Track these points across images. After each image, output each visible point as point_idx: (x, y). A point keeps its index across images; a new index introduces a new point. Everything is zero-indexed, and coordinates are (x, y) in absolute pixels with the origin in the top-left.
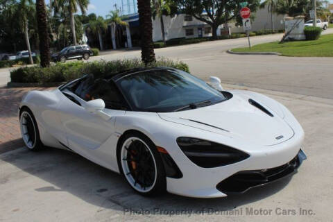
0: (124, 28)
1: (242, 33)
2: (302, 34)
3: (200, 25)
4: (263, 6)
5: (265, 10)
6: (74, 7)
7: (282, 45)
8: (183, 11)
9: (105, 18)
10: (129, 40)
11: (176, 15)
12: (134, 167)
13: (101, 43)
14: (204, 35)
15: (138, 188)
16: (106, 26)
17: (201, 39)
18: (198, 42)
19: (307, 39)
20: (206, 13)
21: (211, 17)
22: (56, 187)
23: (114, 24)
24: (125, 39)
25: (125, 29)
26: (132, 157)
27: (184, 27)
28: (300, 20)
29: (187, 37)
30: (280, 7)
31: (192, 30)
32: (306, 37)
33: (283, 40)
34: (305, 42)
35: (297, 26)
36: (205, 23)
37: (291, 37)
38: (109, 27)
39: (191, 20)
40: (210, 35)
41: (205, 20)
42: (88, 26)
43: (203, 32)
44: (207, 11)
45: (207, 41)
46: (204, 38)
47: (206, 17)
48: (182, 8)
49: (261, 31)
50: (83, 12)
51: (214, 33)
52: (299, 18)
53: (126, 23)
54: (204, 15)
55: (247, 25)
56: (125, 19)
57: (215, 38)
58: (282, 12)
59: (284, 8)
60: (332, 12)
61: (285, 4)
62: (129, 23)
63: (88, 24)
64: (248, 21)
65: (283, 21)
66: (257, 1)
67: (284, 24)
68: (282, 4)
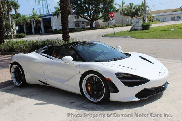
1: (107, 26)
2: (141, 27)
3: (83, 21)
4: (117, 11)
5: (119, 13)
6: (11, 9)
7: (131, 32)
8: (74, 13)
9: (29, 16)
10: (42, 29)
11: (70, 15)
12: (90, 90)
13: (25, 31)
14: (86, 27)
15: (92, 100)
17: (84, 29)
18: (82, 31)
19: (143, 30)
20: (87, 15)
21: (90, 17)
22: (45, 103)
23: (34, 19)
24: (40, 28)
25: (40, 23)
26: (89, 85)
27: (74, 22)
28: (139, 19)
29: (76, 28)
30: (126, 12)
31: (79, 24)
32: (143, 28)
33: (131, 30)
34: (142, 31)
35: (138, 22)
36: (86, 20)
37: (135, 28)
38: (30, 21)
39: (78, 18)
40: (89, 27)
41: (86, 19)
42: (18, 21)
43: (85, 25)
44: (87, 13)
45: (87, 30)
46: (86, 28)
47: (86, 17)
48: (73, 11)
49: (117, 25)
50: (16, 12)
51: (92, 26)
52: (139, 18)
53: (40, 19)
54: (85, 16)
55: (113, 21)
56: (40, 17)
57: (92, 28)
58: (127, 15)
59: (128, 13)
60: (153, 15)
61: (129, 10)
62: (43, 19)
63: (18, 19)
64: (113, 19)
65: (128, 20)
66: (114, 8)
67: (129, 21)
68: (128, 11)
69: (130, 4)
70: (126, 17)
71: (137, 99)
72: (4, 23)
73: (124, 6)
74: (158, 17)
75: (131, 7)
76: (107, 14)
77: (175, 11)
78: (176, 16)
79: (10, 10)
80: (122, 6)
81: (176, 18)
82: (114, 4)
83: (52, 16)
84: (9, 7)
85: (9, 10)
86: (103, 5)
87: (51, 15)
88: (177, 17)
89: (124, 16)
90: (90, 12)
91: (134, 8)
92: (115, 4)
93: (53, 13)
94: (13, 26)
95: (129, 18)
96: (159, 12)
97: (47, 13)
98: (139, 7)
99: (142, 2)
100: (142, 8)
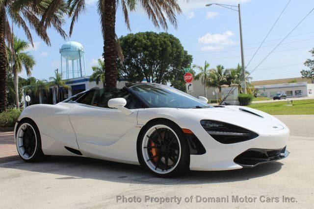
0: (66, 90)
2: (236, 100)
4: (197, 78)
5: (199, 82)
8: (125, 79)
9: (49, 81)
12: (154, 154)
16: (48, 88)
23: (57, 87)
25: (67, 92)
26: (153, 145)
28: (234, 88)
30: (211, 80)
32: (240, 103)
35: (232, 93)
37: (227, 102)
38: (51, 90)
42: (30, 88)
44: (147, 79)
48: (124, 75)
50: (28, 72)
52: (234, 86)
53: (69, 86)
55: (190, 88)
56: (68, 82)
58: (213, 85)
59: (215, 82)
60: (256, 87)
61: (216, 77)
62: (72, 86)
63: (30, 86)
64: (190, 85)
65: (215, 92)
66: (192, 72)
67: (215, 95)
68: (214, 78)
69: (219, 67)
70: (212, 88)
71: (238, 166)
72: (7, 92)
73: (208, 69)
74: (264, 90)
75: (220, 72)
76: (180, 81)
77: (293, 82)
78: (294, 90)
79: (18, 67)
80: (205, 70)
81: (294, 93)
82: (192, 66)
83: (88, 82)
84: (17, 63)
85: (16, 68)
86: (174, 66)
87: (86, 80)
88: (296, 92)
89: (207, 87)
90: (151, 78)
91: (224, 75)
92: (194, 67)
93: (89, 78)
94: (21, 98)
95: (217, 90)
96: (265, 82)
97: (80, 76)
98: (233, 72)
99: (239, 65)
100: (238, 75)
